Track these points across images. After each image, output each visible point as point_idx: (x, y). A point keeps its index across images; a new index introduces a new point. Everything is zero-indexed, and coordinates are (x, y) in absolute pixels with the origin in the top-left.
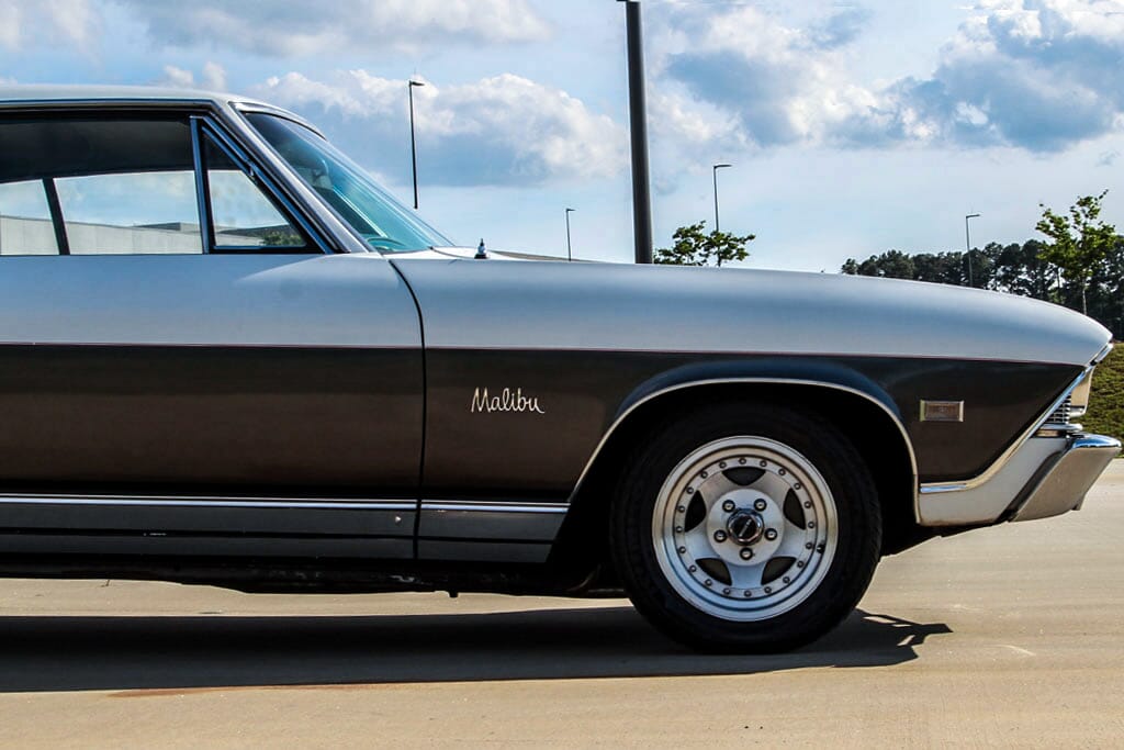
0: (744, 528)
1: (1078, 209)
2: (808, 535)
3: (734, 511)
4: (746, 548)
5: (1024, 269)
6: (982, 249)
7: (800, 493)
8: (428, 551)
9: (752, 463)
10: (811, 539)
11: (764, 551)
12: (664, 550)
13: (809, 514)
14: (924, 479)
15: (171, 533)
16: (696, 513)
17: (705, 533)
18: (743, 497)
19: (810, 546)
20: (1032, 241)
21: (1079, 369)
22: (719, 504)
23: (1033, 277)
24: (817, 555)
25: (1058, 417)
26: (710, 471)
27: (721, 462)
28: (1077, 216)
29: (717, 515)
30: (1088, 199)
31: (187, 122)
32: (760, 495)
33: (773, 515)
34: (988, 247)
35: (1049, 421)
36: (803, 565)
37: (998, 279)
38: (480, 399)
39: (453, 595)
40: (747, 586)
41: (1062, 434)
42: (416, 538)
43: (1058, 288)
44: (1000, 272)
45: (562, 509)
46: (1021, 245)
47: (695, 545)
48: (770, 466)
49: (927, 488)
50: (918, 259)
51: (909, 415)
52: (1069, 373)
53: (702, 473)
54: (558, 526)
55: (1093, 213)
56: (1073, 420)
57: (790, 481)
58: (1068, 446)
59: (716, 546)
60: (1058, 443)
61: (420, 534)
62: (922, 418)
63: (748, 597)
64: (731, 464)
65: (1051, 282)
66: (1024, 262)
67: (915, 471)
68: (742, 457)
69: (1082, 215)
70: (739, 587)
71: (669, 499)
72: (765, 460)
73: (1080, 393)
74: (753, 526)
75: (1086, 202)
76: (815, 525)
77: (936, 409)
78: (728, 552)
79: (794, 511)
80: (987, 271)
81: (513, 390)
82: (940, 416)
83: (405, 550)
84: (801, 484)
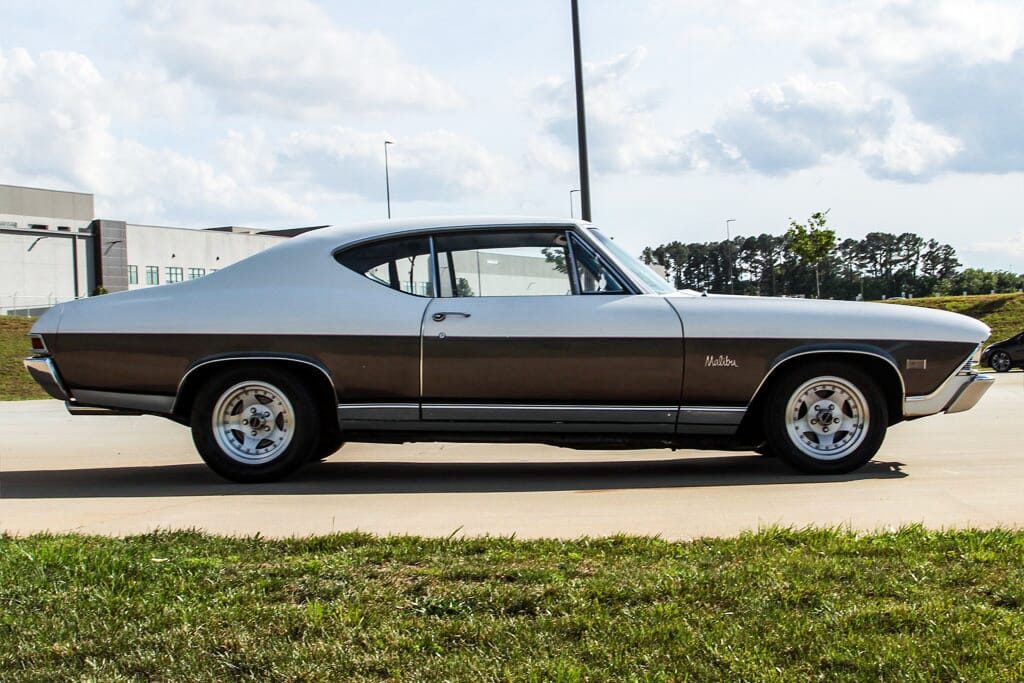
0: (826, 418)
1: (813, 220)
2: (854, 421)
3: (821, 411)
4: (825, 427)
5: (759, 253)
6: (732, 239)
7: (851, 402)
8: (682, 429)
9: (829, 388)
10: (855, 423)
11: (834, 428)
12: (791, 429)
13: (854, 411)
14: (907, 395)
15: (566, 422)
16: (803, 411)
17: (807, 421)
18: (824, 404)
19: (854, 425)
20: (763, 235)
21: (976, 345)
22: (813, 407)
23: (764, 257)
24: (859, 430)
25: (967, 367)
26: (810, 392)
27: (814, 388)
28: (812, 225)
29: (812, 412)
30: (819, 214)
31: (564, 233)
32: (831, 403)
33: (837, 412)
34: (736, 239)
35: (964, 368)
36: (853, 435)
37: (742, 259)
38: (709, 361)
39: (674, 450)
40: (827, 444)
41: (969, 374)
42: (676, 423)
43: (780, 265)
44: (744, 255)
45: (744, 409)
46: (757, 237)
47: (803, 426)
48: (837, 390)
49: (909, 399)
50: (691, 246)
51: (901, 366)
52: (971, 347)
53: (806, 393)
54: (741, 417)
55: (822, 223)
56: (974, 367)
57: (845, 396)
58: (972, 380)
59: (812, 426)
60: (967, 378)
61: (679, 421)
62: (908, 367)
63: (827, 449)
64: (819, 389)
65: (775, 261)
66: (759, 248)
67: (904, 391)
68: (824, 386)
69: (815, 225)
70: (823, 444)
71: (793, 405)
72: (834, 387)
73: (977, 355)
74: (831, 417)
75: (817, 216)
76: (858, 416)
77: (913, 363)
78: (817, 429)
79: (847, 410)
80: (736, 254)
81: (724, 357)
82: (916, 366)
83: (671, 429)
84: (851, 397)
